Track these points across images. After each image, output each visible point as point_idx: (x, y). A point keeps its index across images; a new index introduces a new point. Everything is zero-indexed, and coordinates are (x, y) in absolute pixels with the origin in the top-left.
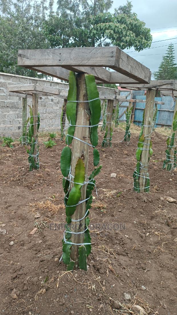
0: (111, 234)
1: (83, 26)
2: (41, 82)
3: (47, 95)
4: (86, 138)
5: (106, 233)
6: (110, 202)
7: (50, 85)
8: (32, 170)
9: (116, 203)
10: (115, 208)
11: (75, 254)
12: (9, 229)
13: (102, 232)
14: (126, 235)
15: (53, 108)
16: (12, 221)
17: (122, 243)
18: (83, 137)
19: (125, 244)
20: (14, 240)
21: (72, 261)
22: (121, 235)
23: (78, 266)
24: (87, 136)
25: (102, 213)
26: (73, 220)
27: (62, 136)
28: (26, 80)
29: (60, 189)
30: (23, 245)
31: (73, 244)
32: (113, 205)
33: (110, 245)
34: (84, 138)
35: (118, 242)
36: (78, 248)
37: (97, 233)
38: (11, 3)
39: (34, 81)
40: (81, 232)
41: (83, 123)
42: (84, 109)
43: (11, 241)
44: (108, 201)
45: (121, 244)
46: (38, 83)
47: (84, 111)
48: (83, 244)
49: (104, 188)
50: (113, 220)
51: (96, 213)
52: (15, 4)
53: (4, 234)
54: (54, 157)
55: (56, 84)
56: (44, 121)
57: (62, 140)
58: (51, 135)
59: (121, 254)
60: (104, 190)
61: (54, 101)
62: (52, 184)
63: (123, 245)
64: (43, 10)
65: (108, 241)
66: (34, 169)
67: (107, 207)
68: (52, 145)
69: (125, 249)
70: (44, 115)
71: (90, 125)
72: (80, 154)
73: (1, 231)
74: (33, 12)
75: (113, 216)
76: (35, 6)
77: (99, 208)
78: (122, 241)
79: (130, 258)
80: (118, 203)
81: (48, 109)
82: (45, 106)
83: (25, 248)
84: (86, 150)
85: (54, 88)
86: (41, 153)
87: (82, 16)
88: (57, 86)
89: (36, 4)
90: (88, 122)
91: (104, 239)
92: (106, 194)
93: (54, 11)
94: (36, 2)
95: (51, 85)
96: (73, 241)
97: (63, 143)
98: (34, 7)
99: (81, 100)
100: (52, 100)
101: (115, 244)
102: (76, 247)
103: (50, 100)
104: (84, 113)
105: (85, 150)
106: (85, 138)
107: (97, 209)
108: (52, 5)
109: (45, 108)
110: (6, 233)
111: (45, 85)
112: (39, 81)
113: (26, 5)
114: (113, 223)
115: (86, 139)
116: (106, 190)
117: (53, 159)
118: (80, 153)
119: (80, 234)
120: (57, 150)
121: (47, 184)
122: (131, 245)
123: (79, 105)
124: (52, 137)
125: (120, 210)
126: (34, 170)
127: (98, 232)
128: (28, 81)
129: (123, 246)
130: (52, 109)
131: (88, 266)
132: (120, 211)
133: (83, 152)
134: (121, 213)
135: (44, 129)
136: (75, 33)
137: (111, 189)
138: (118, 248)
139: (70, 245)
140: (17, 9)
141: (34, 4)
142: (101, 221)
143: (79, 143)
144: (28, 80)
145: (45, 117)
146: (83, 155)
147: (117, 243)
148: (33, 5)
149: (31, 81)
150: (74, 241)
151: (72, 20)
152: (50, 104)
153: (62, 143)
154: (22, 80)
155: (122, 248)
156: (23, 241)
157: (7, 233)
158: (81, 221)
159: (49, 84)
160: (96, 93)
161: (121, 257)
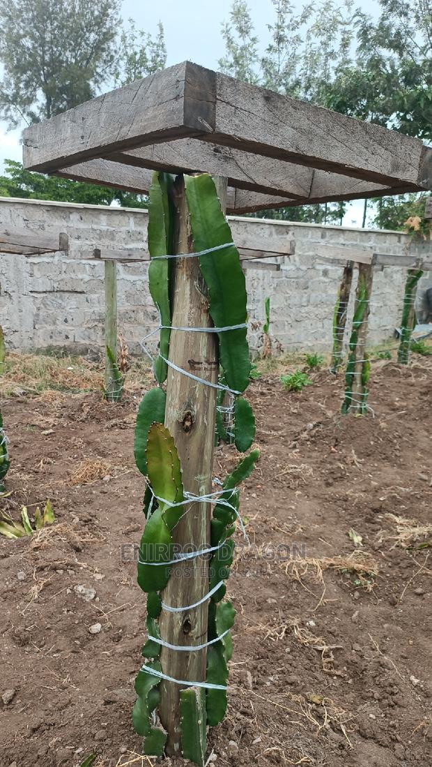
0: (364, 663)
1: (424, 82)
2: (298, 230)
3: (265, 256)
4: (198, 363)
5: (351, 656)
6: (394, 561)
7: (320, 236)
8: (219, 445)
9: (411, 565)
10: (406, 579)
11: (173, 709)
12: (106, 588)
13: (338, 649)
14: (412, 678)
15: (325, 291)
16: (121, 569)
17: (390, 699)
18: (189, 361)
19: (400, 706)
20: (103, 622)
21: (161, 728)
22: (396, 672)
23: (181, 749)
24: (203, 360)
25: (362, 589)
26: (166, 607)
27: (336, 362)
28: (262, 226)
29: (277, 501)
30: (118, 639)
31: (165, 677)
32: (403, 570)
33: (350, 697)
34: (193, 365)
35: (377, 695)
36: (180, 695)
37: (320, 648)
38: (253, 59)
39: (280, 229)
40: (189, 645)
41: (189, 320)
42: (191, 277)
43: (95, 621)
44: (390, 557)
45: (385, 702)
46: (291, 233)
47: (192, 284)
48: (196, 686)
49: (401, 515)
50: (388, 618)
51: (340, 585)
52: (263, 60)
53: (87, 600)
54: (298, 415)
55: (338, 232)
56: (303, 324)
57: (335, 373)
58: (309, 359)
59: (370, 738)
60: (398, 520)
61: (331, 274)
62: (259, 486)
63: (392, 706)
64: (326, 60)
65: (350, 682)
66: (222, 441)
67: (381, 573)
68: (299, 385)
69: (391, 723)
70: (303, 311)
71: (212, 325)
72: (182, 412)
73: (83, 592)
74: (302, 69)
75: (393, 604)
76: (307, 55)
77: (354, 572)
78: (392, 694)
79: (399, 759)
80: (418, 567)
81: (313, 295)
82: (307, 288)
83: (119, 648)
84: (201, 399)
85: (332, 241)
86: (268, 404)
87: (422, 57)
88: (339, 237)
89: (309, 51)
90: (204, 318)
91: (339, 673)
92: (398, 534)
93: (352, 58)
94: (308, 46)
95: (323, 236)
96: (165, 668)
97: (337, 381)
98: (306, 58)
99: (184, 254)
100: (325, 273)
101: (368, 697)
102: (174, 690)
103: (321, 273)
104: (191, 290)
105: (195, 400)
106: (196, 365)
107: (348, 576)
108: (347, 43)
109: (306, 293)
110: (95, 597)
111: (310, 236)
112: (292, 228)
113: (287, 57)
114: (386, 626)
115: (200, 369)
116: (401, 522)
117: (295, 421)
118: (180, 409)
119: (188, 652)
120: (311, 399)
121: (248, 485)
122: (418, 717)
123: (179, 266)
124: (312, 363)
125: (419, 590)
126: (221, 446)
127: (325, 648)
128: (267, 231)
129: (389, 710)
130: (324, 295)
131: (215, 755)
132: (420, 595)
133: (189, 406)
134: (419, 600)
135: (301, 345)
136: (398, 103)
137: (419, 518)
138: (371, 713)
139: (155, 679)
140: (267, 70)
141: (306, 52)
142: (349, 612)
143: (179, 378)
144: (267, 226)
145: (305, 315)
146: (189, 414)
147: (373, 697)
148: (304, 54)
149: (273, 229)
150: (169, 669)
151: (395, 72)
152: (320, 282)
153: (333, 380)
154: (250, 228)
155: (386, 716)
156: (124, 628)
157: (97, 599)
158: (186, 613)
159: (319, 234)
160: (221, 227)
161: (370, 747)
